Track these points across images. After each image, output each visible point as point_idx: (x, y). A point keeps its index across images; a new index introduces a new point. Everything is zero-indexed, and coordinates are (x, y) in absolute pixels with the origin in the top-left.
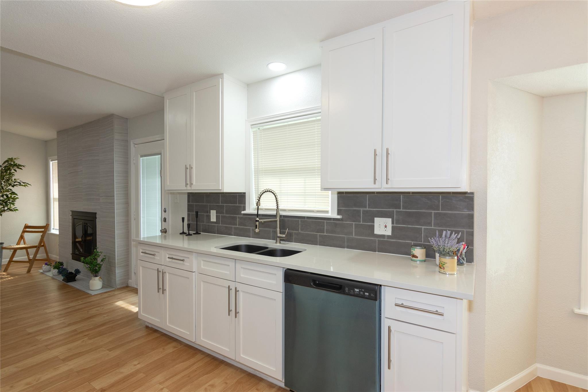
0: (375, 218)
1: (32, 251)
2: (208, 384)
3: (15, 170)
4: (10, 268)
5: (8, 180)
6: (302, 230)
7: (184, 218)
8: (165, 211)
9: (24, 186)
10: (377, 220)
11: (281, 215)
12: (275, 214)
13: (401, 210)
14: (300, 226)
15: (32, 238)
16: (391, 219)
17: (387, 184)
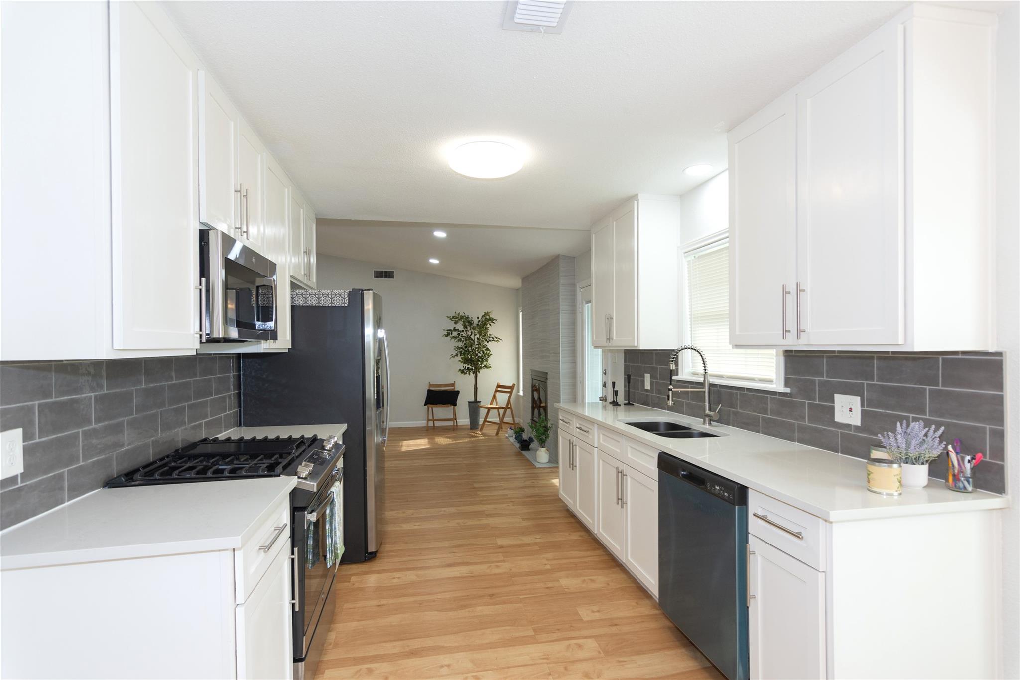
0: (835, 395)
1: (501, 411)
2: (589, 578)
3: (490, 325)
4: (484, 429)
5: (484, 336)
6: (741, 408)
7: (615, 382)
8: (605, 373)
9: (497, 341)
10: (837, 397)
11: (711, 383)
12: (703, 382)
13: (875, 382)
14: (738, 401)
15: (502, 398)
16: (859, 398)
17: (798, 338)
